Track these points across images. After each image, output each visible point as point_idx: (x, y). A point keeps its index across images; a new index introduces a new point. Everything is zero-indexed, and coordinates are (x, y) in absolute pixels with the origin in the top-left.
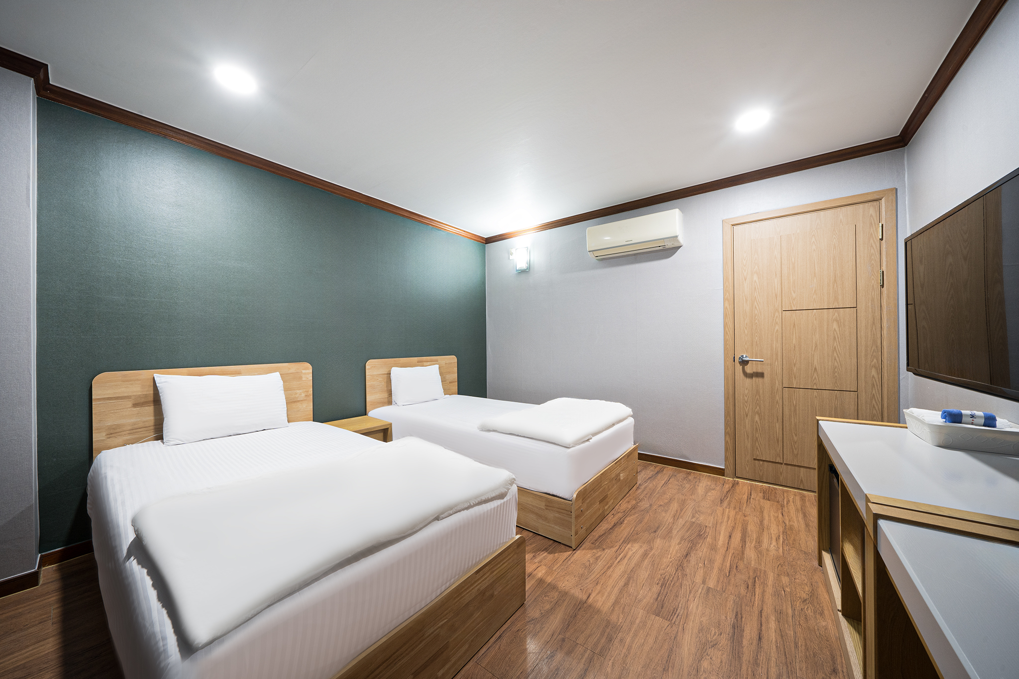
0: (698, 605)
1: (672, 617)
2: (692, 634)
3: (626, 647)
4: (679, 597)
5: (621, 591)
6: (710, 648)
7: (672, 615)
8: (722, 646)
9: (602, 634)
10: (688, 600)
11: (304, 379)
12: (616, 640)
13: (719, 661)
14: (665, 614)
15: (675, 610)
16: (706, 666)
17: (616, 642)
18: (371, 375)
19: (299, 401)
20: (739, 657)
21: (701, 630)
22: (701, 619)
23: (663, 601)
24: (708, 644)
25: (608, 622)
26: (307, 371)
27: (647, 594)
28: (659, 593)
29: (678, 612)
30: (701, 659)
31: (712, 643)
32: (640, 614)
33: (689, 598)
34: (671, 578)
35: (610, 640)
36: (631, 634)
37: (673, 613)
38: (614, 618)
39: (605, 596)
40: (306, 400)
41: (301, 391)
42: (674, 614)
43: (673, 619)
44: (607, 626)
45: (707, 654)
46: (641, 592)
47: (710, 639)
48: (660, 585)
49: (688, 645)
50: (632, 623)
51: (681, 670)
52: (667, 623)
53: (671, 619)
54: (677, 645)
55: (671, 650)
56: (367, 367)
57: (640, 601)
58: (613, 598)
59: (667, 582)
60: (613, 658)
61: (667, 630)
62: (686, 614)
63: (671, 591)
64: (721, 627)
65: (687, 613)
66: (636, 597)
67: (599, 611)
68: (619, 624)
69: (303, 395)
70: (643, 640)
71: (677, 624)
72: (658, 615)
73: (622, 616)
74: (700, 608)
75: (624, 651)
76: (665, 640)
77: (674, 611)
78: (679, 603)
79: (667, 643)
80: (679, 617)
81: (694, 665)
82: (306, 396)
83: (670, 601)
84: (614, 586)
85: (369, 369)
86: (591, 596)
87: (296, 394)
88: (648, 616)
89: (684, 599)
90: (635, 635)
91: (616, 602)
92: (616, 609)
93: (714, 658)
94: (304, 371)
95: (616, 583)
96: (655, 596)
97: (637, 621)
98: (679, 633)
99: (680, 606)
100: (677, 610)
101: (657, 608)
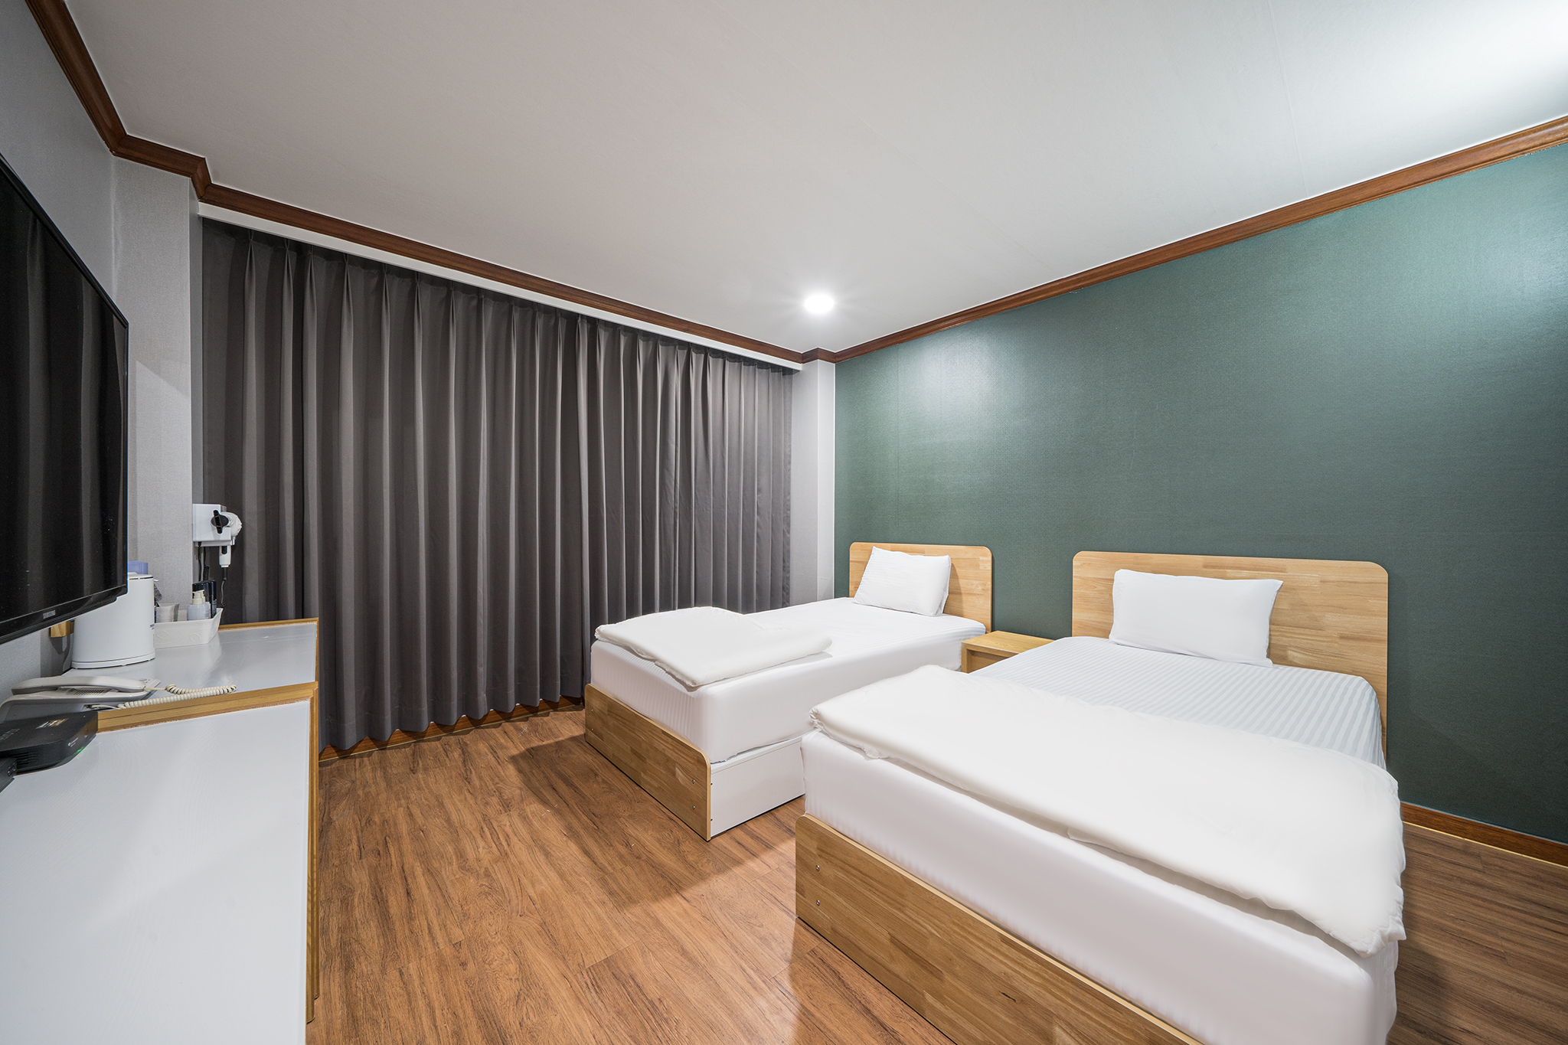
0: (581, 1034)
1: (592, 977)
2: (553, 984)
3: (593, 903)
4: (615, 1016)
5: (676, 941)
6: (521, 990)
7: (594, 978)
8: (509, 1007)
9: (622, 890)
10: (601, 1027)
11: (981, 568)
12: (607, 898)
13: (501, 987)
14: (602, 970)
15: (596, 986)
16: (510, 966)
17: (605, 898)
18: (1080, 578)
19: (975, 594)
20: (481, 1018)
21: (547, 1000)
22: (558, 1017)
23: (624, 985)
24: (527, 992)
25: (635, 902)
26: (985, 558)
27: (650, 970)
28: (640, 990)
29: (592, 990)
30: (520, 968)
31: (522, 998)
32: (624, 941)
33: (602, 1032)
34: (660, 1035)
35: (611, 893)
36: (604, 916)
37: (597, 983)
38: (637, 910)
39: (676, 916)
40: (983, 595)
41: (977, 582)
42: (594, 983)
43: (588, 976)
44: (630, 898)
45: (518, 979)
46: (657, 964)
47: (529, 1000)
48: (657, 1003)
49: (544, 967)
50: (617, 925)
51: (530, 938)
52: (588, 964)
53: (589, 973)
54: (555, 953)
55: (555, 943)
56: (1075, 563)
57: (643, 953)
58: (669, 924)
59: (656, 1021)
60: (590, 885)
61: (580, 956)
62: (583, 1000)
63: (634, 1012)
64: (528, 1036)
65: (581, 1003)
66: (652, 952)
67: (656, 899)
68: (625, 911)
69: (980, 588)
70: (588, 923)
71: (578, 975)
72: (607, 961)
73: (634, 919)
74: (575, 1033)
75: (591, 900)
76: (570, 945)
77: (598, 987)
78: (605, 1007)
79: (566, 945)
80: (585, 985)
81: (522, 955)
82: (983, 590)
83: (617, 996)
84: (689, 935)
85: (1077, 567)
86: (685, 901)
87: (972, 585)
88: (613, 947)
89: (607, 1023)
90: (599, 918)
91: (658, 923)
92: (649, 919)
93: (508, 983)
94: (981, 558)
95: (694, 941)
96: (639, 980)
97: (615, 932)
98: (565, 968)
99: (600, 1003)
100: (596, 992)
101: (618, 967)
